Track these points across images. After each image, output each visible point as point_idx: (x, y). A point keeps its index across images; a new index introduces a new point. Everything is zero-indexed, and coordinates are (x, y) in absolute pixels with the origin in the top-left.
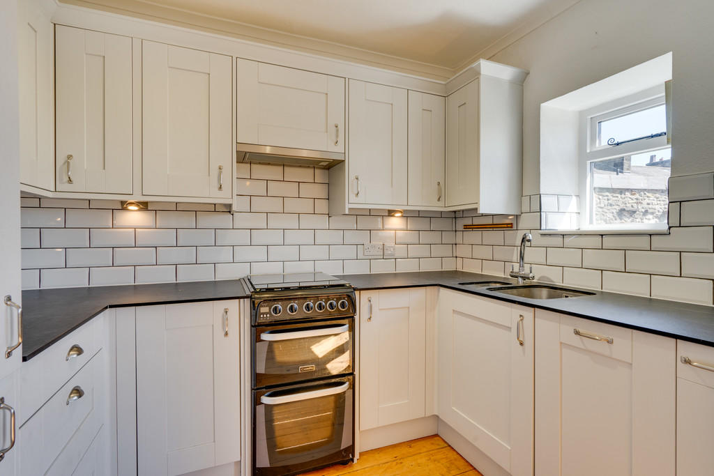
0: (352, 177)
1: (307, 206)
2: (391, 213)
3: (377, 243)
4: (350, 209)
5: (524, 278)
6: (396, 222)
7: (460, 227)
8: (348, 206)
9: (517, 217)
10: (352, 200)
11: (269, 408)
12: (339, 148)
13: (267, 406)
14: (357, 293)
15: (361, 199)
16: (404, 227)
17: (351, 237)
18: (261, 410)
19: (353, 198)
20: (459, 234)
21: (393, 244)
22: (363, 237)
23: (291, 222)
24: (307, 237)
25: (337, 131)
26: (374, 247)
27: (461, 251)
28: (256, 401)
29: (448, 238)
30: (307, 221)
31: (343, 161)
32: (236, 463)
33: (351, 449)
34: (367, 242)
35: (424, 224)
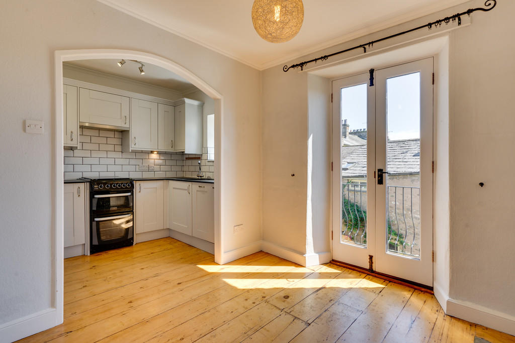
0: (133, 137)
1: (111, 148)
2: (152, 152)
3: (145, 164)
4: (132, 150)
5: (201, 177)
6: (154, 156)
7: (184, 159)
8: (131, 149)
9: (202, 155)
10: (132, 147)
11: (98, 222)
12: (127, 125)
13: (97, 221)
14: (134, 182)
15: (137, 146)
16: (158, 158)
17: (133, 162)
18: (94, 224)
19: (133, 146)
20: (184, 161)
21: (153, 165)
22: (139, 162)
23: (104, 155)
24: (111, 161)
25: (126, 119)
26: (144, 166)
27: (185, 168)
28: (92, 220)
29: (179, 163)
30: (111, 155)
31: (129, 131)
32: (83, 244)
33: (132, 239)
34: (141, 164)
35: (168, 157)
